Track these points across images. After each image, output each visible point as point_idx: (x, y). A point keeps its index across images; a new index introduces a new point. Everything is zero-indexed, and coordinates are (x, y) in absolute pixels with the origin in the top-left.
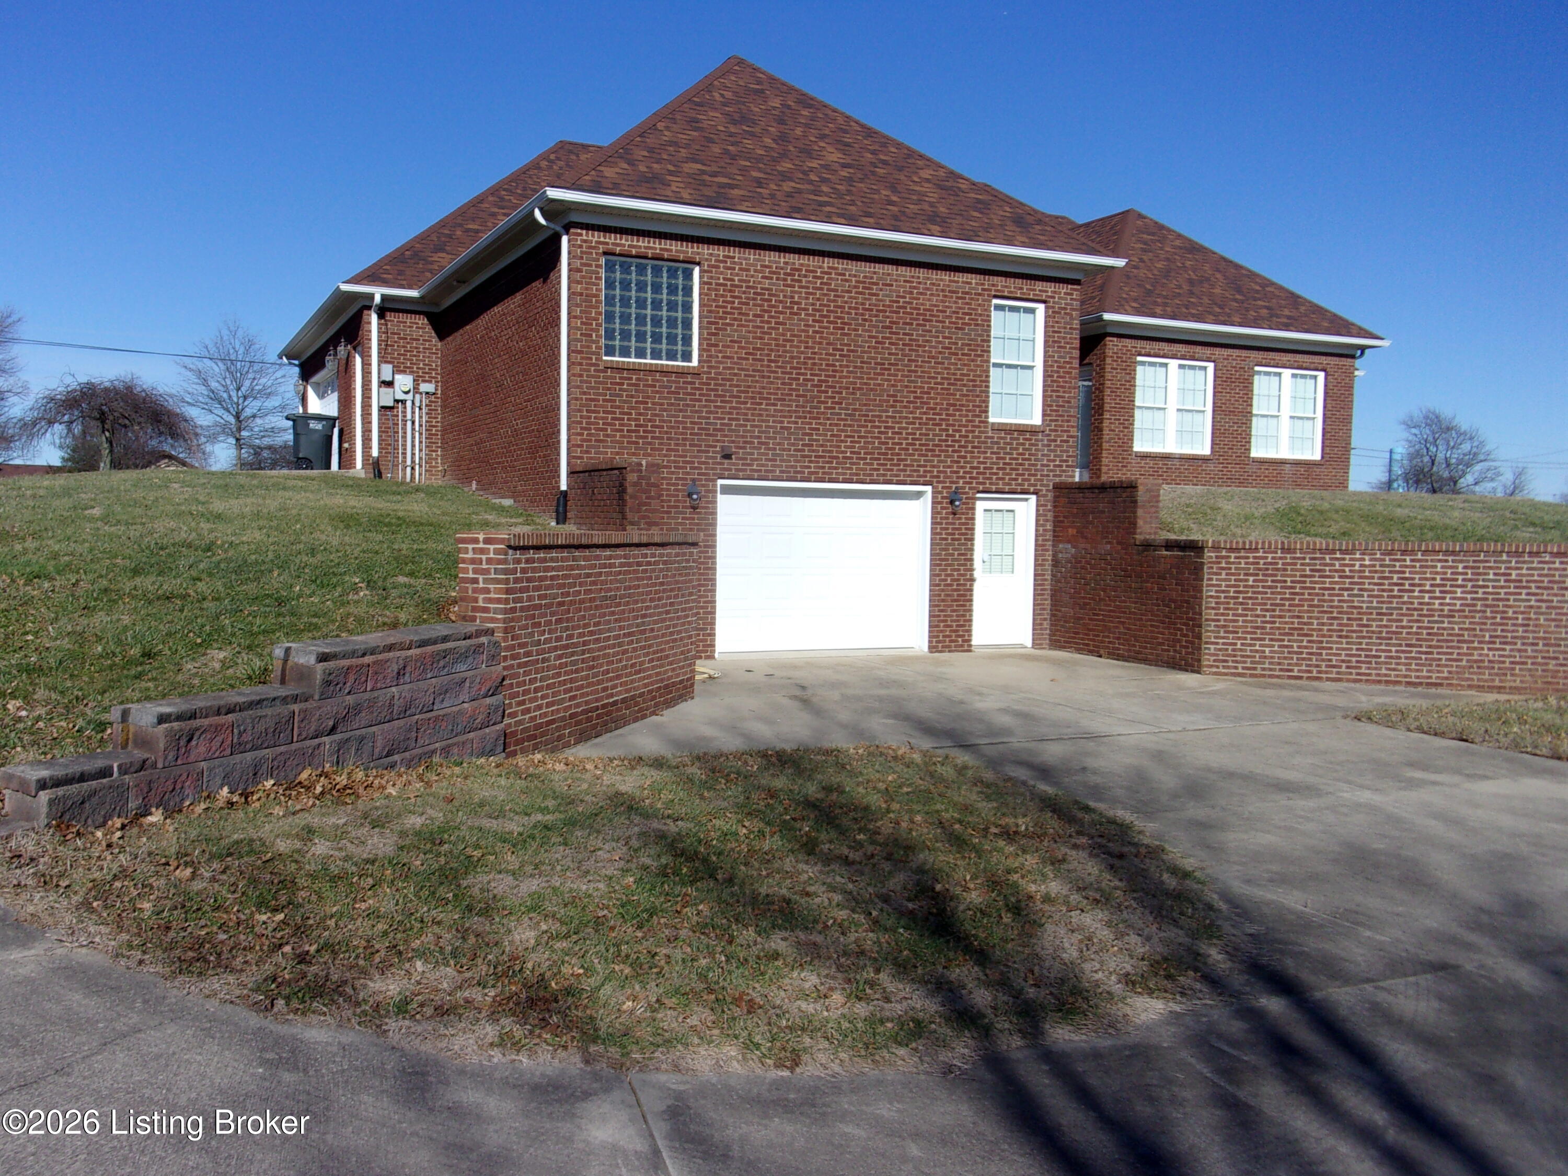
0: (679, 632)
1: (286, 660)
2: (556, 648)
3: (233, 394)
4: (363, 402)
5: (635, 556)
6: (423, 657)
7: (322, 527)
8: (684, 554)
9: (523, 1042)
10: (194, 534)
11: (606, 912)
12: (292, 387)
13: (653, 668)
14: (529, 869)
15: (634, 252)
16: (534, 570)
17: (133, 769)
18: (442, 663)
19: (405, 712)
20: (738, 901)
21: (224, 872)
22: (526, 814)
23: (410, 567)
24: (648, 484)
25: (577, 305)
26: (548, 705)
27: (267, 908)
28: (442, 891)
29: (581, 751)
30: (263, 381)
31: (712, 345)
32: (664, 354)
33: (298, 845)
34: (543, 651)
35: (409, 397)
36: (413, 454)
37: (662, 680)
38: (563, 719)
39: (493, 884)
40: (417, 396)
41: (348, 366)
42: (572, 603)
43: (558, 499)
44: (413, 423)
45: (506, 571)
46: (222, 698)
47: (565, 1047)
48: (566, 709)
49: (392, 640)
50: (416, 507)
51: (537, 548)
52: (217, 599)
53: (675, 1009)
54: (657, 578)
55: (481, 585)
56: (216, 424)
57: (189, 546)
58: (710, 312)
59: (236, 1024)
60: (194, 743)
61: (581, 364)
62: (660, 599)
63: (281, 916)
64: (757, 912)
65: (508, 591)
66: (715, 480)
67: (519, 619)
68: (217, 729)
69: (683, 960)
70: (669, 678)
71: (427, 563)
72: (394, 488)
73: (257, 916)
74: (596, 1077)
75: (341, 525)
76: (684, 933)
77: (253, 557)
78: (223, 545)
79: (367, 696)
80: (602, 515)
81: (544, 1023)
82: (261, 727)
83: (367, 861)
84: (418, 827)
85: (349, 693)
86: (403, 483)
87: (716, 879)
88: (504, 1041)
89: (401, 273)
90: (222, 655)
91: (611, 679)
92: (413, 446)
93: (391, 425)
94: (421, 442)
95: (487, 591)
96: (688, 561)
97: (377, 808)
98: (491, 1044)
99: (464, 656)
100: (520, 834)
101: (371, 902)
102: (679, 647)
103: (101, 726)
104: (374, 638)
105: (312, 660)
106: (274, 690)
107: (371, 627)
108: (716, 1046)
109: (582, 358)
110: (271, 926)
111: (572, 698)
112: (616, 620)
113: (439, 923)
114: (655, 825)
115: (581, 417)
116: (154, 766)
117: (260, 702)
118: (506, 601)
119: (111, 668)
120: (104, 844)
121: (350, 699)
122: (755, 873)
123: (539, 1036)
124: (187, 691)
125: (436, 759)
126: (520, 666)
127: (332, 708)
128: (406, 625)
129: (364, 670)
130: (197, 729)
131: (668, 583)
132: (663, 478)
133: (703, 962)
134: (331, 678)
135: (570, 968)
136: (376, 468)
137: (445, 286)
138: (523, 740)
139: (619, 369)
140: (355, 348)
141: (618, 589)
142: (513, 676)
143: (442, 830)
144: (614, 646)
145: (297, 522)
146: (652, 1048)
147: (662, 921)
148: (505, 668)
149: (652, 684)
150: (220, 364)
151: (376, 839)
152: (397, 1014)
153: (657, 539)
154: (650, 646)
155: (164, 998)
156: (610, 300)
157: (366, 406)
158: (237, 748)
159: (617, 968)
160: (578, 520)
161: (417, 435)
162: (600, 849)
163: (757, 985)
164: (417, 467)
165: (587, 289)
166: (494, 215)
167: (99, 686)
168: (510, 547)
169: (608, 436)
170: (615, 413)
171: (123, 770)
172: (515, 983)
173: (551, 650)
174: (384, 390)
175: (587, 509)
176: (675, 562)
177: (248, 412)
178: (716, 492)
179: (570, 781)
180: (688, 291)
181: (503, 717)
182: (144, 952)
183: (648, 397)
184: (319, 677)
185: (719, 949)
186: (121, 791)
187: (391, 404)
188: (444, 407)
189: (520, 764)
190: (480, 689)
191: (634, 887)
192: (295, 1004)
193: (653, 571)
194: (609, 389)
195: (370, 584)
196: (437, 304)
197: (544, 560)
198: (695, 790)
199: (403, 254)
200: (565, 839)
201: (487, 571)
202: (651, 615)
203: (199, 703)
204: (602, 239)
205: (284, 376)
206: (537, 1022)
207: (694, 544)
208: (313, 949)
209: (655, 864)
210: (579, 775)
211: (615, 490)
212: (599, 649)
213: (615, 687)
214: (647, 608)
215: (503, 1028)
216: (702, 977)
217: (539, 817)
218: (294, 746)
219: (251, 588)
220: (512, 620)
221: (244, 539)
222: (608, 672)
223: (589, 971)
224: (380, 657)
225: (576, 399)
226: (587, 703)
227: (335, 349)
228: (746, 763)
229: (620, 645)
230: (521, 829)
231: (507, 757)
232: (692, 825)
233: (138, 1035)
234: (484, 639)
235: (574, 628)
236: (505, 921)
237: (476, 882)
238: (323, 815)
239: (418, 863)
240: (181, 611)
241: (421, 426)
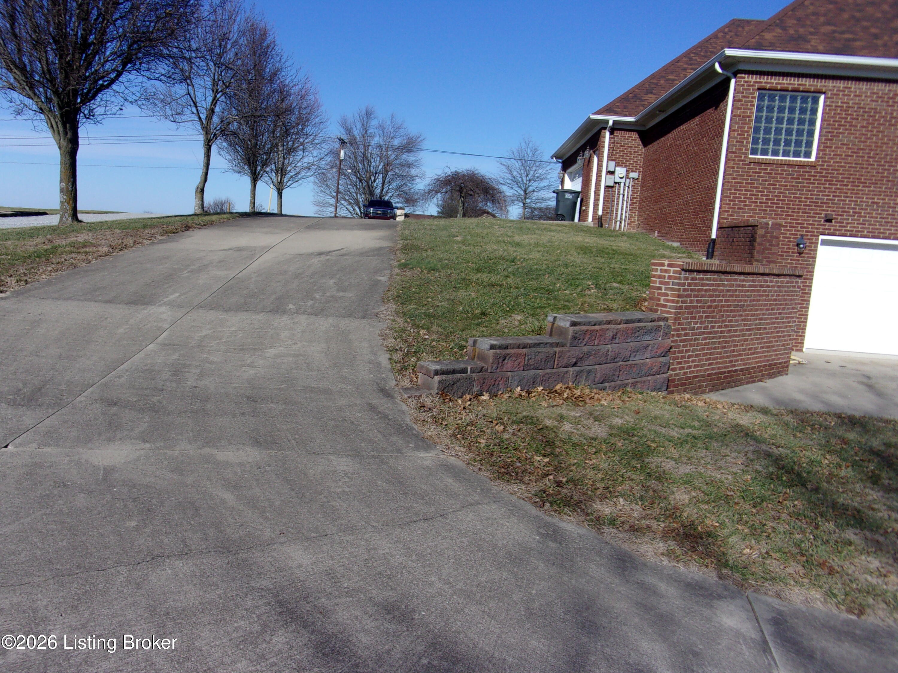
0: (783, 332)
1: (553, 323)
2: (703, 333)
3: (524, 178)
4: (596, 183)
5: (759, 281)
6: (627, 329)
7: (571, 253)
8: (792, 282)
9: (681, 557)
10: (506, 253)
11: (732, 493)
12: (556, 175)
13: (763, 352)
14: (684, 459)
15: (779, 87)
16: (695, 285)
17: (477, 371)
18: (637, 334)
19: (614, 360)
20: (822, 504)
21: (519, 431)
22: (682, 428)
23: (619, 279)
24: (771, 237)
25: (736, 123)
26: (695, 366)
27: (540, 454)
28: (633, 462)
29: (713, 397)
30: (540, 171)
31: (827, 147)
32: (791, 154)
33: (556, 423)
34: (696, 334)
35: (623, 180)
36: (622, 214)
37: (768, 361)
38: (703, 376)
39: (663, 464)
40: (628, 180)
41: (589, 162)
42: (716, 307)
43: (709, 244)
44: (624, 196)
45: (679, 284)
46: (521, 340)
47: (707, 566)
48: (705, 370)
49: (610, 318)
50: (622, 244)
51: (699, 272)
52: (517, 288)
53: (778, 560)
54: (772, 296)
55: (663, 291)
56: (514, 195)
57: (503, 259)
58: (829, 125)
59: (525, 511)
60: (506, 361)
61: (734, 160)
62: (772, 309)
63: (547, 460)
64: (836, 513)
65: (679, 296)
66: (818, 236)
67: (684, 313)
68: (518, 356)
69: (784, 532)
70: (773, 360)
71: (629, 276)
72: (610, 233)
73: (535, 457)
74: (726, 588)
75: (582, 252)
76: (784, 516)
77: (535, 267)
78: (520, 259)
79: (594, 348)
80: (737, 255)
81: (694, 549)
82: (539, 358)
83: (592, 439)
84: (619, 424)
85: (585, 345)
86: (614, 230)
87: (806, 488)
88: (669, 554)
89: (625, 107)
90: (519, 318)
91: (735, 356)
92: (622, 209)
93: (610, 197)
94: (627, 207)
95: (667, 295)
96: (794, 287)
97: (597, 411)
98: (662, 554)
99: (649, 332)
100: (679, 439)
101: (594, 461)
102: (781, 341)
103: (462, 347)
104: (601, 316)
105: (568, 324)
106: (545, 339)
107: (597, 309)
108: (806, 589)
109: (735, 157)
110: (543, 464)
111: (710, 364)
112: (742, 320)
113: (632, 480)
114: (764, 447)
115: (730, 193)
116: (486, 371)
117: (539, 344)
118: (677, 302)
119: (467, 318)
120: (462, 406)
121: (585, 349)
122: (835, 489)
123: (691, 556)
124: (501, 334)
125: (629, 389)
126: (681, 341)
127: (574, 353)
128: (617, 310)
129: (595, 333)
130: (508, 355)
131: (779, 300)
132: (782, 233)
133: (798, 537)
134: (576, 335)
135: (711, 522)
136: (600, 221)
137: (651, 114)
138: (678, 385)
139: (759, 163)
140: (594, 152)
141: (746, 301)
142: (676, 347)
143: (633, 429)
144: (739, 336)
145: (558, 249)
146: (763, 580)
147: (770, 506)
148: (672, 341)
149: (761, 362)
150: (519, 162)
151: (596, 427)
152: (609, 525)
153: (775, 272)
154: (763, 338)
155: (490, 489)
156: (758, 119)
157: (598, 185)
158: (526, 367)
159: (740, 527)
160: (721, 258)
161: (625, 203)
162: (728, 456)
163: (835, 558)
164: (623, 222)
165: (743, 112)
166: (685, 69)
167: (461, 327)
168: (683, 270)
169: (746, 205)
170: (752, 191)
171: (473, 371)
172: (677, 523)
173: (701, 333)
174: (609, 176)
175: (727, 250)
176: (785, 287)
177: (531, 189)
178: (817, 243)
179: (707, 413)
180: (814, 111)
181: (668, 370)
182: (482, 465)
183: (777, 181)
184: (570, 334)
185: (808, 531)
186: (471, 381)
187: (612, 185)
188: (642, 187)
189: (677, 399)
190: (657, 352)
191: (751, 482)
192: (555, 507)
193: (771, 291)
194: (750, 176)
195: (597, 286)
196: (644, 126)
197: (702, 279)
198: (790, 430)
199: (628, 96)
200: (707, 446)
201: (668, 283)
202: (766, 319)
203: (510, 341)
204: (758, 80)
205: (551, 169)
206: (689, 547)
207: (800, 276)
208: (564, 480)
209: (765, 471)
210: (713, 410)
211: (748, 240)
212: (730, 337)
213: (737, 361)
214: (763, 314)
215: (669, 546)
216: (797, 545)
217: (690, 431)
218: (555, 370)
219: (534, 283)
220: (680, 313)
221: (531, 256)
222: (734, 351)
223: (722, 525)
224: (604, 327)
225: (729, 182)
226: (719, 368)
227: (583, 153)
228: (826, 420)
229: (743, 335)
230: (679, 436)
231: (668, 394)
232: (789, 452)
233: (479, 506)
234: (662, 323)
235: (716, 322)
236: (670, 486)
237: (654, 461)
238: (568, 410)
239: (620, 444)
240: (500, 292)
241: (628, 197)
